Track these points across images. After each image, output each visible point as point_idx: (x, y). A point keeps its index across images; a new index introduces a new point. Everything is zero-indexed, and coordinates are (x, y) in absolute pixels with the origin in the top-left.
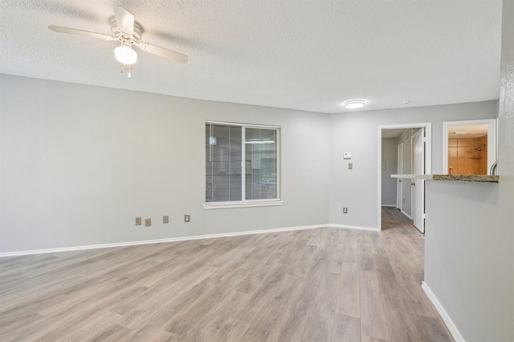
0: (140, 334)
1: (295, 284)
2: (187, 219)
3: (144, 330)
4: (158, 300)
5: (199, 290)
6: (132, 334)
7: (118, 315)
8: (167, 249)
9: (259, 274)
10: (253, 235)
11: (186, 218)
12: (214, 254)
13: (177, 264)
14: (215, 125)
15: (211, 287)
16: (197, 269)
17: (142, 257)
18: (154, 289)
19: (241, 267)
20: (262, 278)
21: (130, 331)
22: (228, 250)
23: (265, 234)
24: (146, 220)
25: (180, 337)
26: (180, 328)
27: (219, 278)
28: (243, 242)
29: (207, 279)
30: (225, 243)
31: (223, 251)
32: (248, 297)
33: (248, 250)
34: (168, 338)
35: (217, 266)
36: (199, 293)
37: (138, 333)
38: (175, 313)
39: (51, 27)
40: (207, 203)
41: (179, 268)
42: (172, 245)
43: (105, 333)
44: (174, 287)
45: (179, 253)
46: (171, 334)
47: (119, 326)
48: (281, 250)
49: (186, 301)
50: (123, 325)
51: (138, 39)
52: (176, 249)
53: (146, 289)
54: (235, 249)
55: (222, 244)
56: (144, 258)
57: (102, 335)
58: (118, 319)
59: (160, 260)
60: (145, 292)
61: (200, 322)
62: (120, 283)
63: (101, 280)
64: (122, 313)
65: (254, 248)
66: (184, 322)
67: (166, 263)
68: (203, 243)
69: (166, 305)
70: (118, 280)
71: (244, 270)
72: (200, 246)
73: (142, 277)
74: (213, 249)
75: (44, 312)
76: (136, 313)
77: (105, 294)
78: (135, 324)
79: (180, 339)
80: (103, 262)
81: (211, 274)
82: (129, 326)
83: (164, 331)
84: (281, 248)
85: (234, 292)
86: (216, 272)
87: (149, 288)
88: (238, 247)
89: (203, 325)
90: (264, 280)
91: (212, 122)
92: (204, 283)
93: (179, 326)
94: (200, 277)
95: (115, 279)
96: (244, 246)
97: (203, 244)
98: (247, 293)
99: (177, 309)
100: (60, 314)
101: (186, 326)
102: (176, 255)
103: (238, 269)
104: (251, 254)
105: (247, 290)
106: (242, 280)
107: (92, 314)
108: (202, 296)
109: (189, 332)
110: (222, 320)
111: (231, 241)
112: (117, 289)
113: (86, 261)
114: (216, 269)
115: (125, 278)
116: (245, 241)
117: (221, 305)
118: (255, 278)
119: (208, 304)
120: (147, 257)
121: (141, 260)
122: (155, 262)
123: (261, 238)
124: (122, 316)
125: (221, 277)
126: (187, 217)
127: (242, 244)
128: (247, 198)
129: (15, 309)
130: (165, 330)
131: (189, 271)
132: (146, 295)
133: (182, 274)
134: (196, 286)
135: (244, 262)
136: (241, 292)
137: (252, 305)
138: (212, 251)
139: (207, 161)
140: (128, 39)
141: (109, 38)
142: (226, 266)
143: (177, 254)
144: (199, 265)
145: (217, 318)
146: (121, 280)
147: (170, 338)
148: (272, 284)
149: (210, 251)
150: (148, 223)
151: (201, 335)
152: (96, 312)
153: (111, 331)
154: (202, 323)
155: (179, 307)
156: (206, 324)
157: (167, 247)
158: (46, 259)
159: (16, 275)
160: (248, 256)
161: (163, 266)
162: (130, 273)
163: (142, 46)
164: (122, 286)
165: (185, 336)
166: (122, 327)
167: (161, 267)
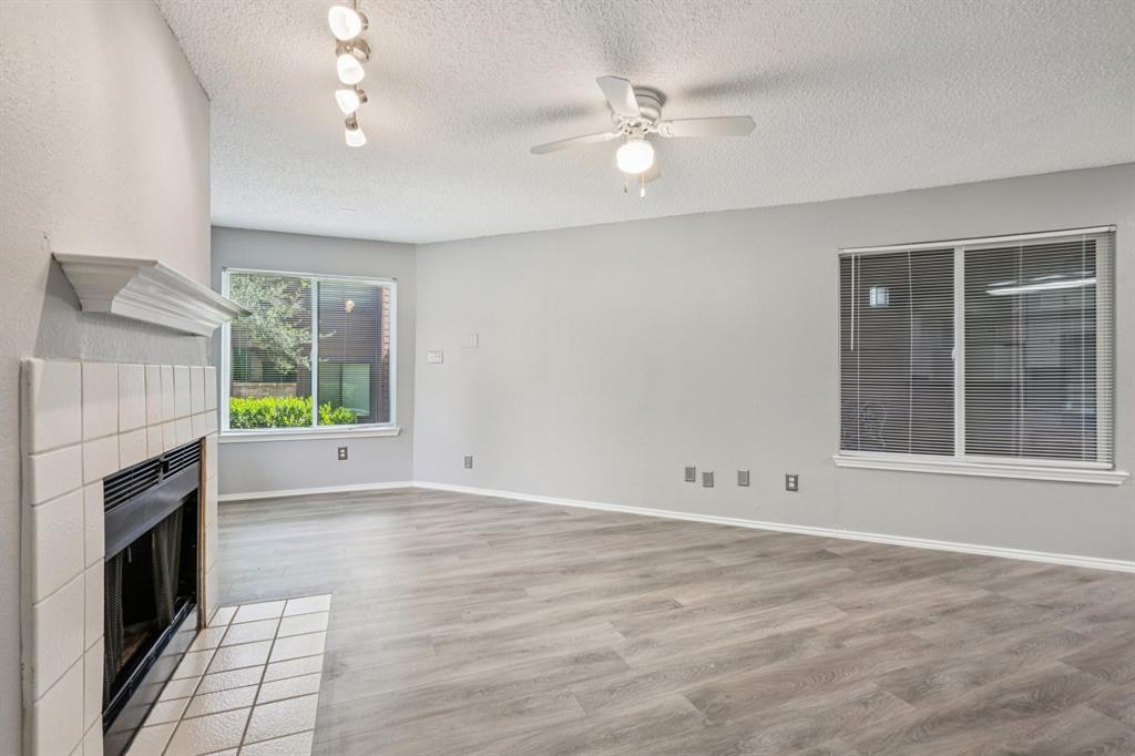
0: (642, 681)
1: (1111, 745)
2: (792, 485)
3: (650, 679)
4: (691, 635)
5: (780, 648)
6: (630, 675)
7: (620, 635)
8: (741, 542)
9: (970, 668)
10: (989, 559)
11: (788, 482)
12: (849, 580)
13: (751, 578)
14: (865, 259)
15: (814, 651)
16: (795, 600)
17: (689, 545)
18: (690, 612)
19: (917, 633)
20: (977, 683)
21: (628, 668)
22: (893, 578)
23: (1041, 565)
24: (705, 474)
25: (708, 722)
26: (715, 705)
27: (843, 639)
28: (948, 569)
29: (811, 630)
30: (887, 559)
31: (877, 578)
32: (910, 713)
33: (954, 595)
34: (685, 713)
35: (845, 610)
36: (779, 655)
37: (640, 678)
38: (715, 672)
39: (534, 150)
40: (843, 452)
41: (752, 587)
42: (754, 535)
43: (592, 654)
44: (730, 621)
45: (765, 555)
46: (694, 708)
47: (614, 653)
48: (1090, 628)
49: (745, 658)
50: (621, 654)
51: (654, 120)
52: (762, 547)
53: (677, 606)
54: (915, 582)
55: (880, 561)
56: (692, 549)
57: (588, 656)
58: (616, 640)
59: (720, 560)
60: (672, 612)
61: (759, 713)
62: (637, 582)
63: (613, 568)
64: (625, 634)
65: (979, 594)
66: (727, 697)
67: (733, 568)
68: (830, 546)
69: (702, 649)
70: (637, 577)
71: (923, 643)
72: (820, 552)
73: (677, 583)
74: (850, 568)
75: (532, 591)
76: (647, 643)
77: (612, 592)
78: (640, 660)
79: (707, 726)
80: (625, 537)
81: (823, 622)
82: (629, 661)
83: (683, 698)
84: (1093, 619)
85: (872, 686)
86: (838, 622)
87: (682, 606)
88: (926, 580)
89: (765, 723)
90: (981, 690)
91: (856, 251)
92: (800, 636)
93: (714, 700)
94: (794, 619)
95: (632, 572)
96: (948, 581)
97: (829, 550)
98: (909, 702)
99: (720, 666)
100: (548, 601)
101: (727, 708)
102: (758, 559)
103: (905, 633)
104: (964, 607)
105: (913, 694)
106: (908, 664)
107: (585, 617)
108: (785, 661)
109: (729, 722)
110: (815, 734)
111: (908, 560)
112: (631, 589)
113: (601, 530)
114: (843, 614)
115: (648, 576)
116: (956, 569)
117: (824, 701)
118: (951, 675)
119: (794, 685)
120: (697, 548)
121: (686, 550)
122: (709, 561)
123: (1016, 573)
124: (624, 639)
125: (849, 637)
126: (792, 479)
127: (944, 576)
128: (969, 451)
129: (505, 574)
130: (686, 696)
131: (774, 599)
132: (674, 617)
133: (756, 602)
134: (778, 636)
135: (931, 623)
136: (894, 693)
137: (914, 737)
138: (847, 570)
139: (845, 348)
140: (637, 125)
141: (608, 136)
142: (870, 616)
143: (759, 556)
144: (800, 594)
145: (802, 724)
146: (642, 576)
147: (690, 716)
148: (1007, 710)
149: (842, 570)
150: (709, 480)
151: (751, 740)
152: (591, 615)
153: (601, 656)
154: (763, 718)
155: (726, 665)
156: (773, 724)
157: (743, 537)
158: (555, 514)
159: (518, 528)
160: (949, 611)
161: (721, 573)
162: (660, 568)
163: (662, 129)
164: (640, 588)
165: (718, 725)
166: (619, 658)
167: (718, 574)
